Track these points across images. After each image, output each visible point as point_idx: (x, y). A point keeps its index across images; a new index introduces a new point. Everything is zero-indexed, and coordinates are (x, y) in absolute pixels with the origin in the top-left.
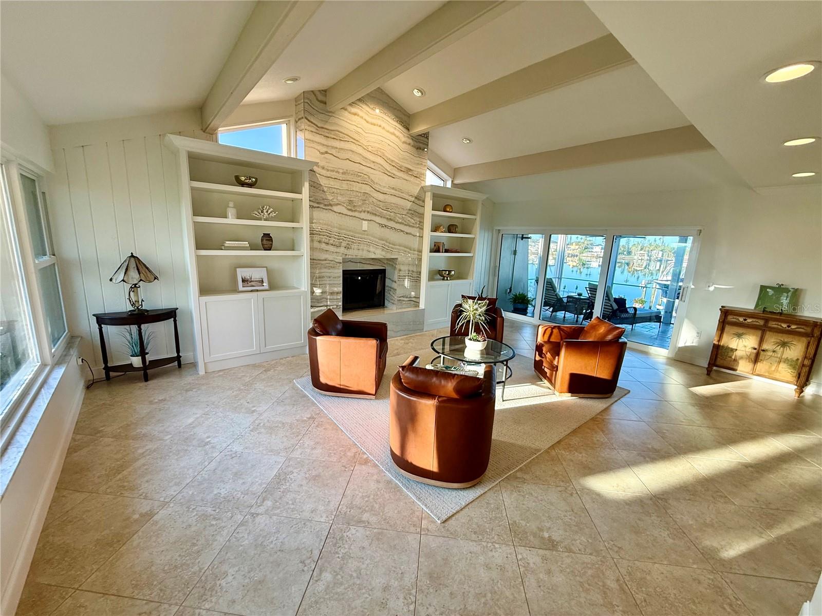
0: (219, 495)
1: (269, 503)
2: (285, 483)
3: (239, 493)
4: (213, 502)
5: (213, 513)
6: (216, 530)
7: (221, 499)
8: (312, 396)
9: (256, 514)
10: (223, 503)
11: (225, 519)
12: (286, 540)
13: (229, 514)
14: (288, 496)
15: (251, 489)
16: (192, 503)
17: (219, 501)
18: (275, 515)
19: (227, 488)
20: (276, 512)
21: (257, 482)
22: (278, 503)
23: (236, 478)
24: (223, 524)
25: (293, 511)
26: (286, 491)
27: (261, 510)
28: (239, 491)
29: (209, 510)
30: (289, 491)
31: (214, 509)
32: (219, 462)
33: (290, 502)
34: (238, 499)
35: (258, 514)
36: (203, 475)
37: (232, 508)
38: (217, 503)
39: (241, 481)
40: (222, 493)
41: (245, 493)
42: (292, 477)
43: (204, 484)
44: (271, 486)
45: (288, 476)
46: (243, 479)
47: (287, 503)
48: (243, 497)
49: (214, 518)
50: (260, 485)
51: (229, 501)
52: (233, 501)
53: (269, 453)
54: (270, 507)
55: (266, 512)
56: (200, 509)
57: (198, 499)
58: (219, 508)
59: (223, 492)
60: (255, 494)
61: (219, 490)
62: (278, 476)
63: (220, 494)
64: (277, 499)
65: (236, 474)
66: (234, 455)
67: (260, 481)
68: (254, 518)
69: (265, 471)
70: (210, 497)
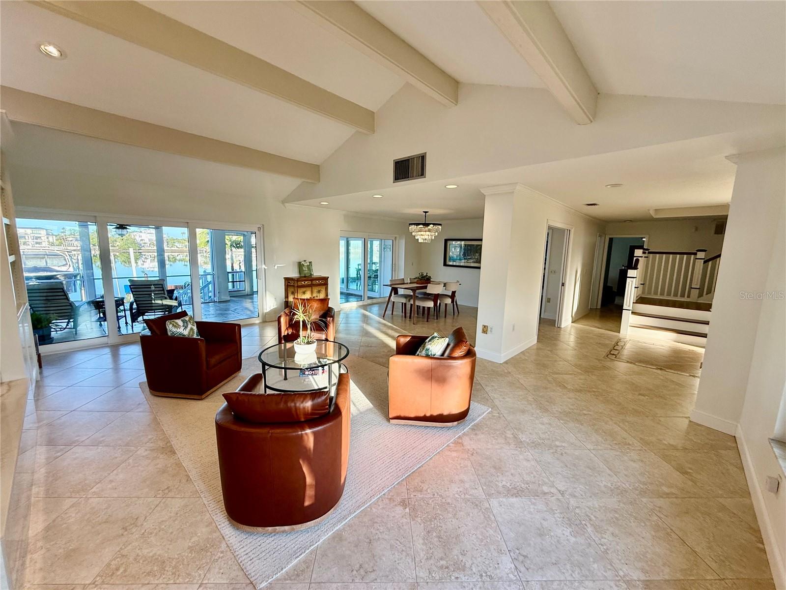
0: (572, 533)
1: (545, 489)
2: (518, 486)
3: (556, 516)
4: (582, 533)
5: (589, 525)
6: (595, 511)
7: (573, 527)
8: (339, 521)
9: (560, 492)
10: (575, 523)
11: (584, 511)
12: (559, 466)
13: (577, 511)
14: (529, 479)
15: (545, 509)
16: (600, 552)
17: (577, 528)
18: (549, 480)
19: (560, 531)
20: (547, 481)
21: (534, 508)
22: (540, 482)
23: (545, 531)
24: (587, 509)
25: (537, 471)
26: (525, 482)
27: (553, 490)
28: (555, 518)
29: (590, 529)
30: (524, 480)
31: (585, 526)
32: (542, 568)
33: (532, 475)
34: (561, 513)
35: (559, 491)
36: (570, 572)
37: (572, 512)
38: (579, 528)
39: (545, 524)
40: (569, 531)
41: (552, 511)
42: (509, 483)
43: (577, 560)
44: (530, 495)
45: (510, 487)
46: (541, 523)
47: (535, 477)
48: (556, 510)
49: (590, 519)
50: (534, 504)
51: (569, 520)
52: (567, 516)
53: (493, 518)
54: (547, 486)
55: (553, 486)
56: (596, 539)
57: (592, 551)
58: (581, 524)
59: (567, 532)
60: (547, 503)
61: (568, 538)
62: (516, 495)
63: (570, 533)
64: (537, 484)
65: (541, 535)
66: (521, 558)
67: (532, 507)
68: (563, 491)
69: (518, 509)
70: (581, 540)
